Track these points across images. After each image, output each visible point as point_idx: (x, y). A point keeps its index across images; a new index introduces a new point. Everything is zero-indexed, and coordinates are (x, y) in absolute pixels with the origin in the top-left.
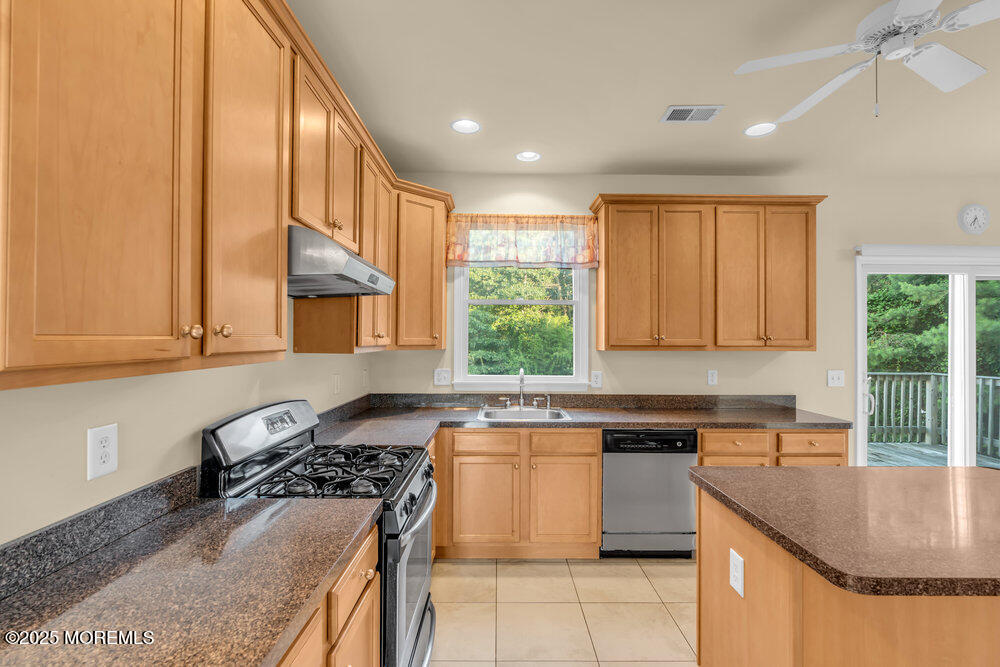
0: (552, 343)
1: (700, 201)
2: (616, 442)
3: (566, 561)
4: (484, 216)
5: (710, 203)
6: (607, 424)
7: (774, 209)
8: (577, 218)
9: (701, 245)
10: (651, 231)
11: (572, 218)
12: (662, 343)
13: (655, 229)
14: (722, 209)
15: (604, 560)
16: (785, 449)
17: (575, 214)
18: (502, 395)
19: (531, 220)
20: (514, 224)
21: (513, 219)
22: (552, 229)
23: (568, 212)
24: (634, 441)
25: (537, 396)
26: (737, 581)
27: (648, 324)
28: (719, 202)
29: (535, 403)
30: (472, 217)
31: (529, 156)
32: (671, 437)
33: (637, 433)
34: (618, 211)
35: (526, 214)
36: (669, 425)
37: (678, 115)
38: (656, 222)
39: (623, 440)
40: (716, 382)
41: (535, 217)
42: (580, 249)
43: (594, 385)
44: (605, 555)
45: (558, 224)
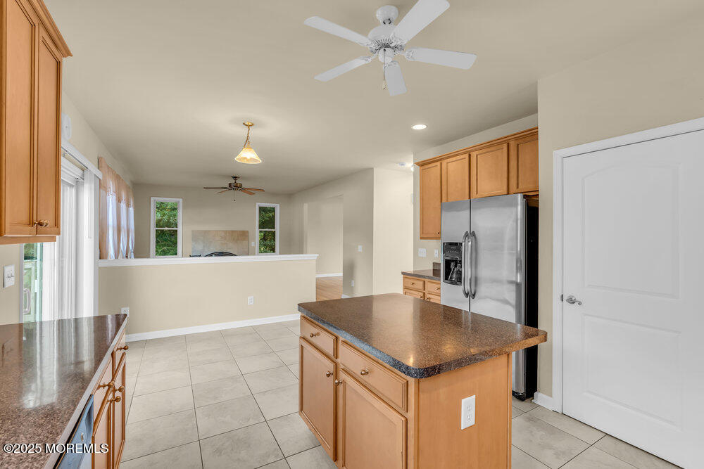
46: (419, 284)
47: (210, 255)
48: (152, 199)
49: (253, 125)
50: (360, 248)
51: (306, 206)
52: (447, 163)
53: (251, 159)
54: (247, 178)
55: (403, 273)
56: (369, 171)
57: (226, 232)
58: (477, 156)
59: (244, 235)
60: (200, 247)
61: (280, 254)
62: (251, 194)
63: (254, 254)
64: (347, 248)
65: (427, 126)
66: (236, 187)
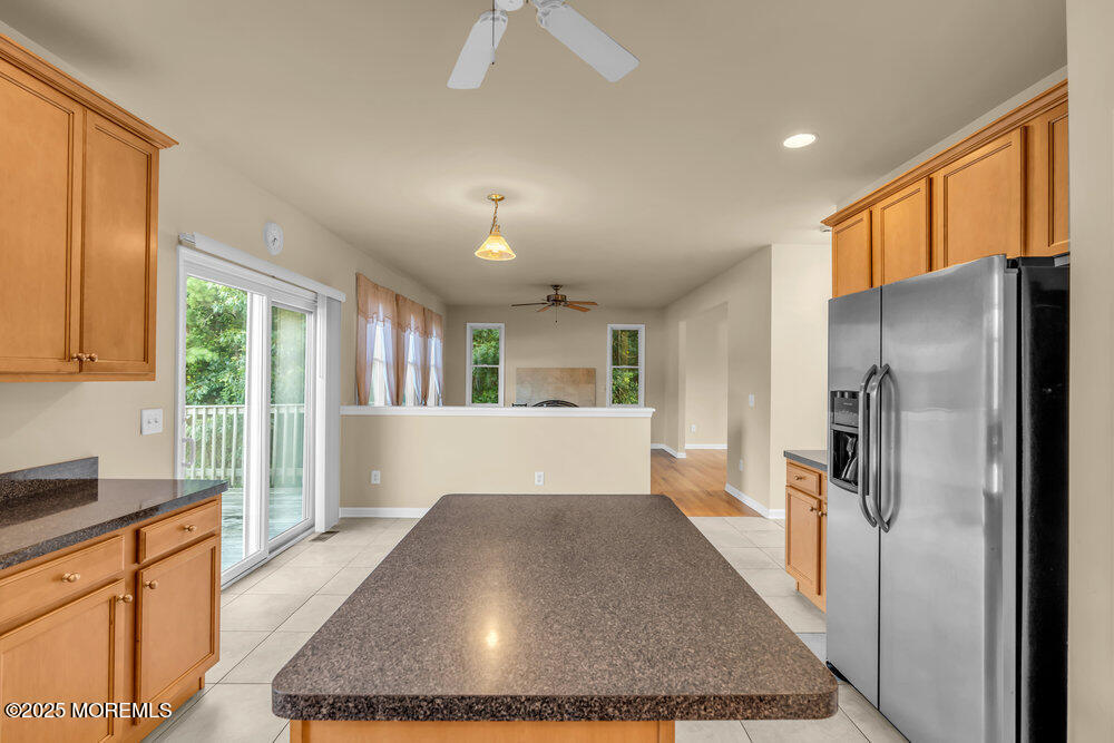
46: (811, 481)
47: (541, 405)
48: (469, 325)
49: (503, 198)
50: (752, 398)
51: (682, 325)
52: (884, 208)
53: (501, 254)
54: (573, 286)
55: (786, 454)
56: (764, 251)
57: (562, 370)
58: (946, 178)
59: (590, 375)
60: (527, 392)
61: (645, 406)
62: (586, 310)
63: (604, 406)
64: (734, 400)
65: (817, 135)
66: (556, 301)
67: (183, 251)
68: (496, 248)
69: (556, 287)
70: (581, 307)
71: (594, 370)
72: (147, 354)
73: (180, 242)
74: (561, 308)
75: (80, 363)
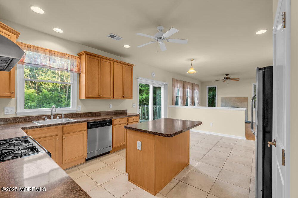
0: (27, 100)
1: (110, 60)
2: (91, 126)
3: (75, 166)
4: (34, 46)
5: (113, 61)
6: (89, 121)
7: (126, 65)
8: (74, 56)
9: (110, 71)
10: (98, 65)
11: (72, 56)
12: (101, 97)
13: (99, 65)
14: (115, 63)
15: (87, 162)
16: (129, 122)
17: (73, 55)
18: (42, 116)
19: (56, 53)
20: (49, 53)
21: (48, 51)
22: (64, 58)
23: (70, 53)
24: (96, 124)
25: (58, 115)
26: (139, 147)
27: (97, 91)
28: (114, 61)
29: (58, 117)
30: (28, 45)
31: (58, 30)
32: (105, 122)
33: (97, 122)
34: (89, 57)
35: (54, 50)
36: (105, 119)
37: (112, 36)
38: (99, 63)
39: (94, 125)
40: (111, 107)
41: (58, 52)
42: (74, 66)
43: (78, 110)
44: (87, 160)
45: (67, 57)
49: (193, 60)
59: (245, 100)
65: (266, 30)
66: (227, 79)
67: (138, 79)
68: (192, 71)
69: (227, 75)
70: (237, 80)
71: (247, 98)
72: (131, 95)
73: (138, 78)
74: (229, 80)
75: (124, 97)
